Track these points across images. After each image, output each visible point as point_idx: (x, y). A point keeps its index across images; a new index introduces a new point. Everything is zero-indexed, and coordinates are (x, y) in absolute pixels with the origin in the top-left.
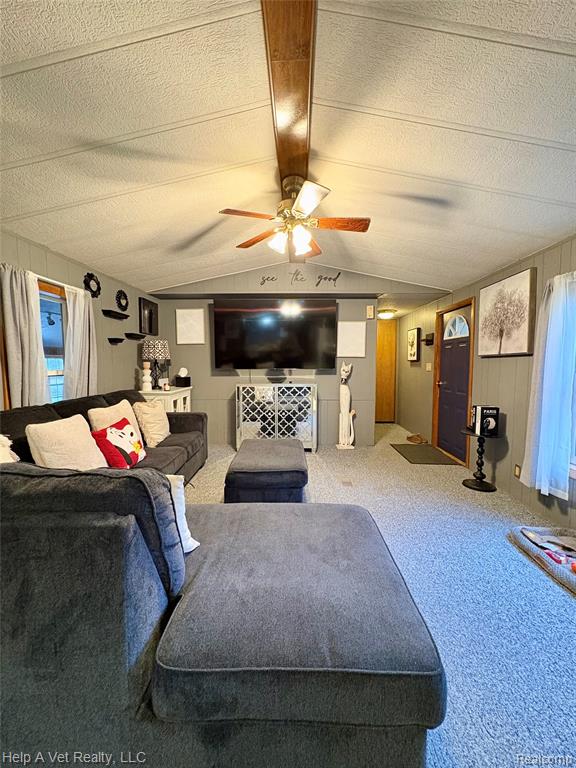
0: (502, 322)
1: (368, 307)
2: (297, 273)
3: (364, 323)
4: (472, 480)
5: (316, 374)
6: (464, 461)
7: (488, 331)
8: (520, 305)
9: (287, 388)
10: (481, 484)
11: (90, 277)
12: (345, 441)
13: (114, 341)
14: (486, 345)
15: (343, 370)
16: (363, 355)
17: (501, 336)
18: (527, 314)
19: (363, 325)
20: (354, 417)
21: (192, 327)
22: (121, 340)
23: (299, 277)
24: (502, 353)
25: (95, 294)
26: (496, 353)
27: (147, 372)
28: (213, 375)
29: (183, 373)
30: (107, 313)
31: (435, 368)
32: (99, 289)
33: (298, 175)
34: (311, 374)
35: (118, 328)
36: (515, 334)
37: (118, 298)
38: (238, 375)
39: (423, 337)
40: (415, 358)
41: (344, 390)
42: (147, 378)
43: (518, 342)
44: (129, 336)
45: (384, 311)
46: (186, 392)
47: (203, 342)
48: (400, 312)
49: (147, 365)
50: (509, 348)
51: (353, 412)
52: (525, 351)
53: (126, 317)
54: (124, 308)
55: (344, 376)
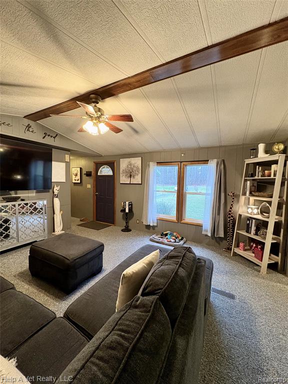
0: (131, 172)
1: (66, 156)
2: (29, 126)
4: (124, 229)
5: (36, 193)
6: (114, 224)
7: (124, 174)
8: (138, 168)
9: (25, 204)
10: (127, 229)
14: (124, 179)
16: (65, 181)
17: (131, 177)
18: (140, 171)
19: (64, 164)
23: (31, 130)
24: (131, 183)
26: (129, 183)
31: (94, 187)
34: (33, 193)
36: (136, 177)
39: (84, 172)
40: (79, 182)
41: (57, 201)
43: (137, 179)
50: (134, 181)
52: (140, 183)
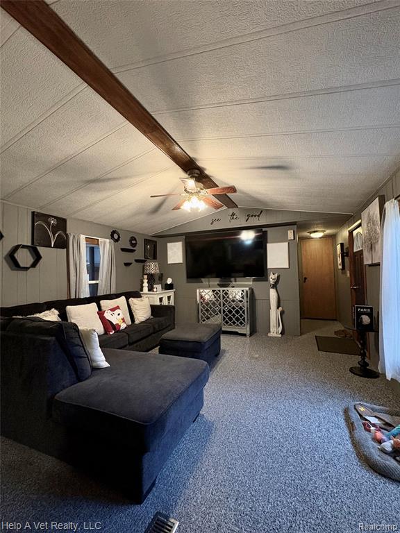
0: (371, 238)
1: (289, 232)
2: (233, 214)
3: (287, 244)
4: (358, 367)
5: (253, 281)
7: (366, 245)
8: (377, 224)
10: (365, 371)
11: (114, 232)
12: (275, 331)
13: (127, 264)
14: (366, 257)
15: (272, 278)
16: (287, 267)
17: (372, 250)
18: (380, 231)
20: (282, 313)
21: (175, 253)
22: (131, 264)
23: (235, 217)
24: (373, 262)
25: (117, 241)
27: (146, 281)
28: (188, 282)
29: (169, 281)
30: (123, 250)
31: (351, 275)
32: (119, 237)
33: (193, 169)
34: (250, 281)
35: (130, 257)
36: (377, 247)
37: (131, 241)
38: (202, 282)
39: (345, 250)
40: (341, 267)
41: (273, 293)
42: (146, 284)
43: (378, 254)
44: (137, 261)
45: (315, 232)
46: (171, 293)
47: (181, 262)
48: (328, 232)
49: (146, 277)
50: (375, 258)
51: (280, 308)
53: (135, 250)
54: (134, 245)
55: (272, 281)
